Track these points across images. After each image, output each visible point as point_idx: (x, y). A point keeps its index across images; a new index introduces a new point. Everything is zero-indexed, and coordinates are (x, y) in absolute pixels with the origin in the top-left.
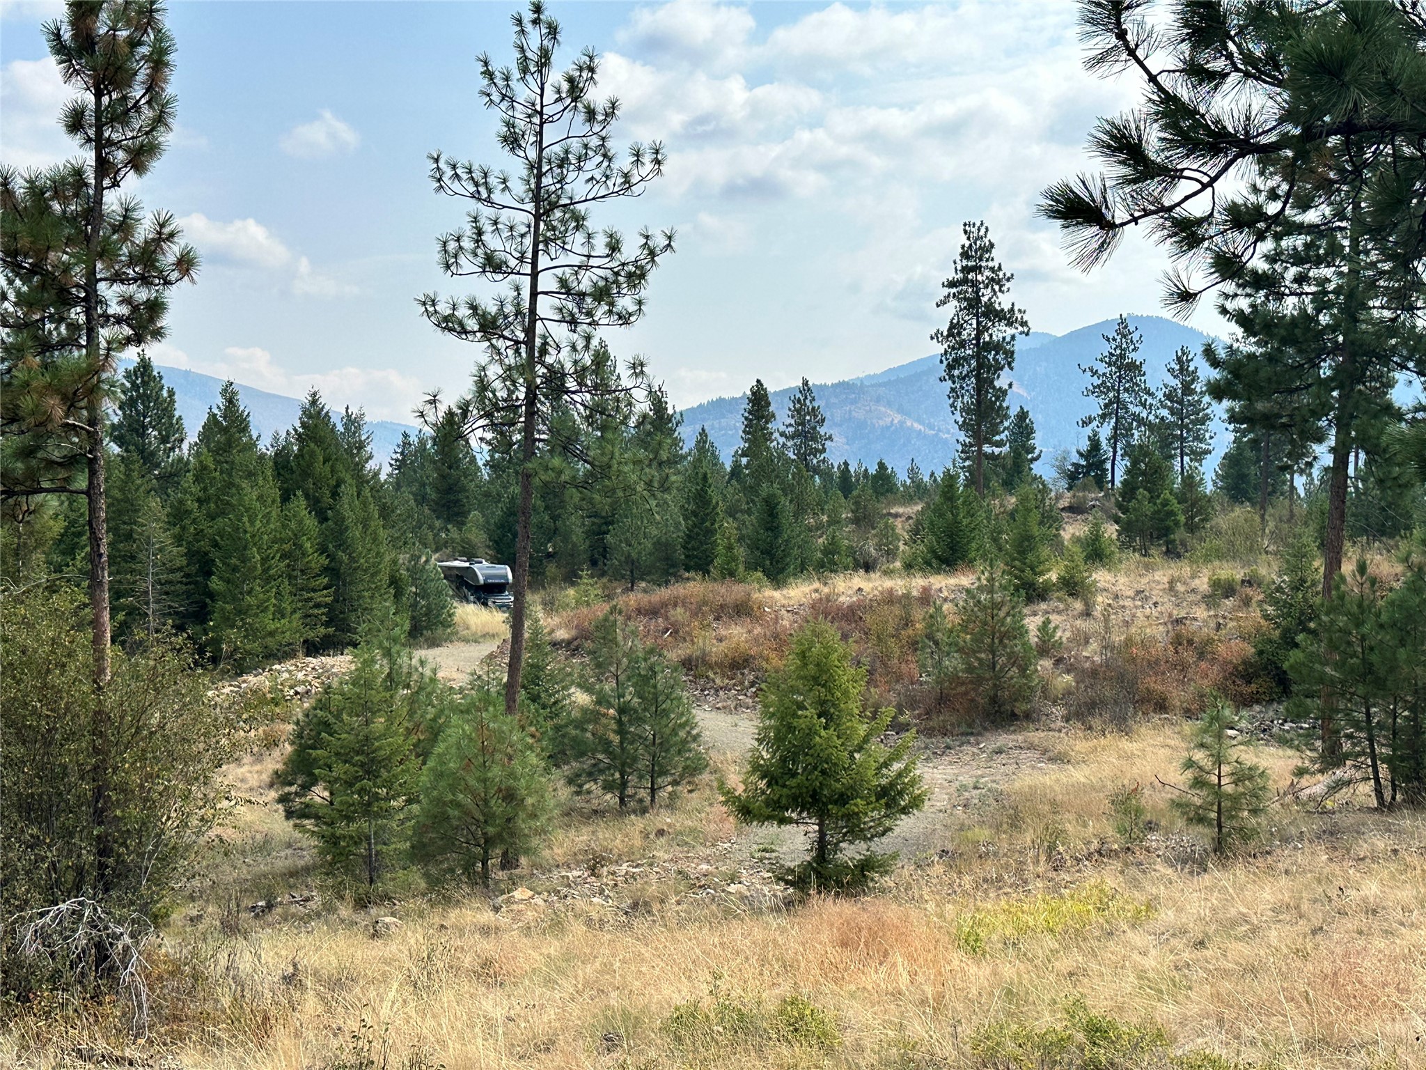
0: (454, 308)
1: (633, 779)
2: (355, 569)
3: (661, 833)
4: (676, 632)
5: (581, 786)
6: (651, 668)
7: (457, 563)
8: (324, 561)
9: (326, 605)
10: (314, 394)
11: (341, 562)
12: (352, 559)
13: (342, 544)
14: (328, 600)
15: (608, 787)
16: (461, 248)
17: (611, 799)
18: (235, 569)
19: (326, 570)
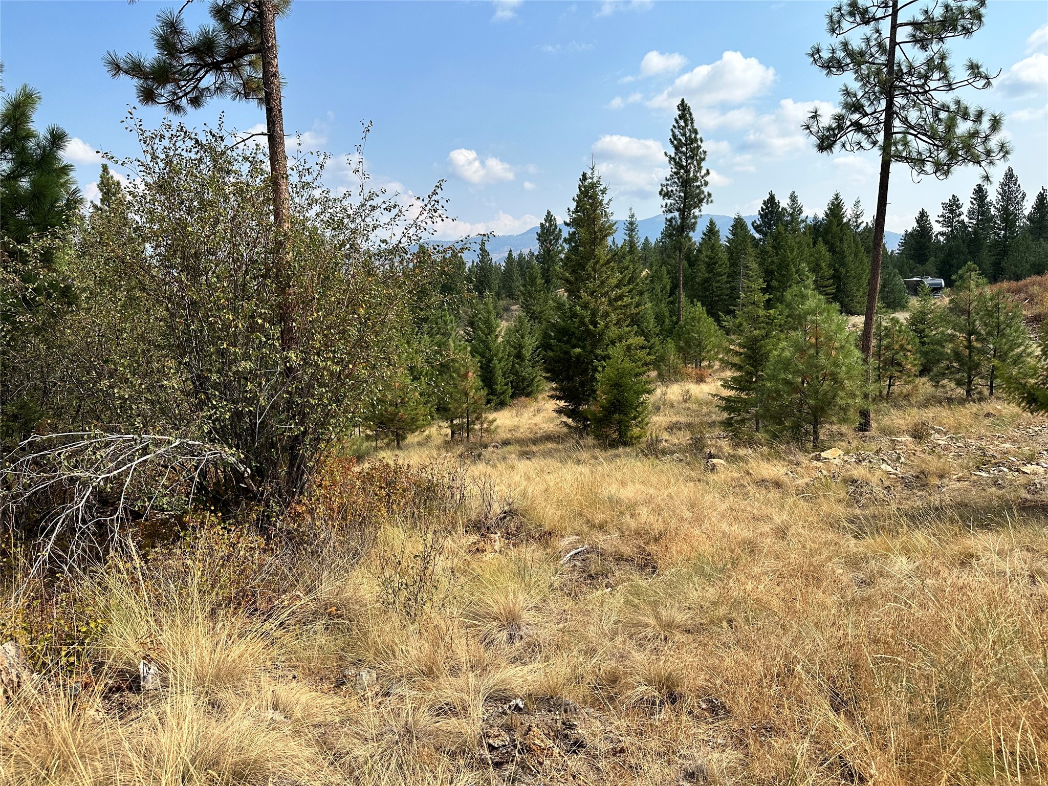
0: (833, 51)
1: (977, 380)
2: (849, 276)
3: (988, 415)
4: (1033, 300)
5: (938, 382)
6: (996, 305)
7: (915, 279)
8: (832, 272)
9: (833, 294)
10: (837, 195)
11: (841, 273)
12: (847, 272)
13: (843, 264)
14: (834, 291)
15: (959, 383)
16: (842, 15)
17: (961, 391)
18: (784, 276)
19: (833, 277)
